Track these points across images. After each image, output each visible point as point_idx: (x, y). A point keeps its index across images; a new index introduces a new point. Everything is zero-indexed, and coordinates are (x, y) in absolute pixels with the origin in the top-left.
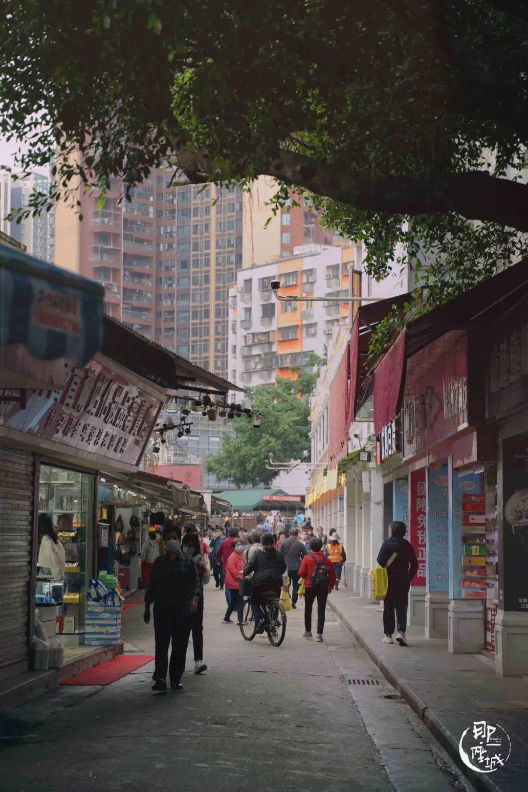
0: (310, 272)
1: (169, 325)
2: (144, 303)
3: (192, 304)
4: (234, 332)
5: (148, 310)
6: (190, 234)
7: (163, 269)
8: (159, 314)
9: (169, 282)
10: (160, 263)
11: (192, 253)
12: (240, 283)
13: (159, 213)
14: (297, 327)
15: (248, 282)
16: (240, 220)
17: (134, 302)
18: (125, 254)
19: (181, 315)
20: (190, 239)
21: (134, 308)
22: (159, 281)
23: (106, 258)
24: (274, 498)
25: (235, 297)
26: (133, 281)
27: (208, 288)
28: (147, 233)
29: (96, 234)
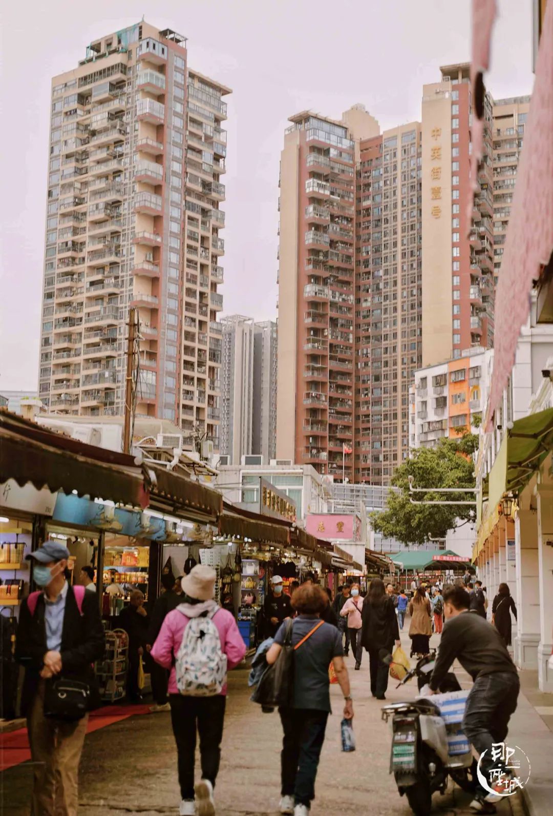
0: (476, 369)
1: (365, 426)
2: (346, 409)
3: (383, 409)
4: (413, 423)
5: (350, 414)
6: (381, 354)
7: (361, 382)
8: (357, 417)
9: (366, 392)
10: (358, 378)
11: (383, 369)
12: (417, 381)
13: (358, 339)
14: (466, 415)
15: (424, 379)
16: (420, 342)
17: (338, 407)
18: (331, 371)
19: (375, 418)
20: (381, 358)
21: (338, 413)
22: (358, 392)
23: (316, 374)
24: (445, 558)
25: (414, 394)
26: (337, 391)
27: (396, 396)
28: (348, 354)
29: (308, 356)
